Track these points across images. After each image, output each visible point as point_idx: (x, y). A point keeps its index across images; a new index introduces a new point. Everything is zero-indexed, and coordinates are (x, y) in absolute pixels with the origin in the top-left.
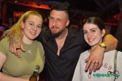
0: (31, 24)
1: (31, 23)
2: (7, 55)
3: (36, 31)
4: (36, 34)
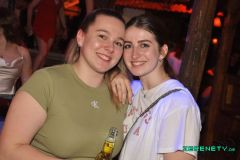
0: (102, 36)
1: (102, 33)
2: (47, 110)
3: (113, 52)
4: (110, 59)
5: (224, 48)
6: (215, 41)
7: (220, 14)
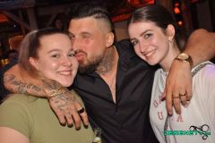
4: (71, 71)
5: (187, 25)
6: (180, 23)
7: (177, 5)
